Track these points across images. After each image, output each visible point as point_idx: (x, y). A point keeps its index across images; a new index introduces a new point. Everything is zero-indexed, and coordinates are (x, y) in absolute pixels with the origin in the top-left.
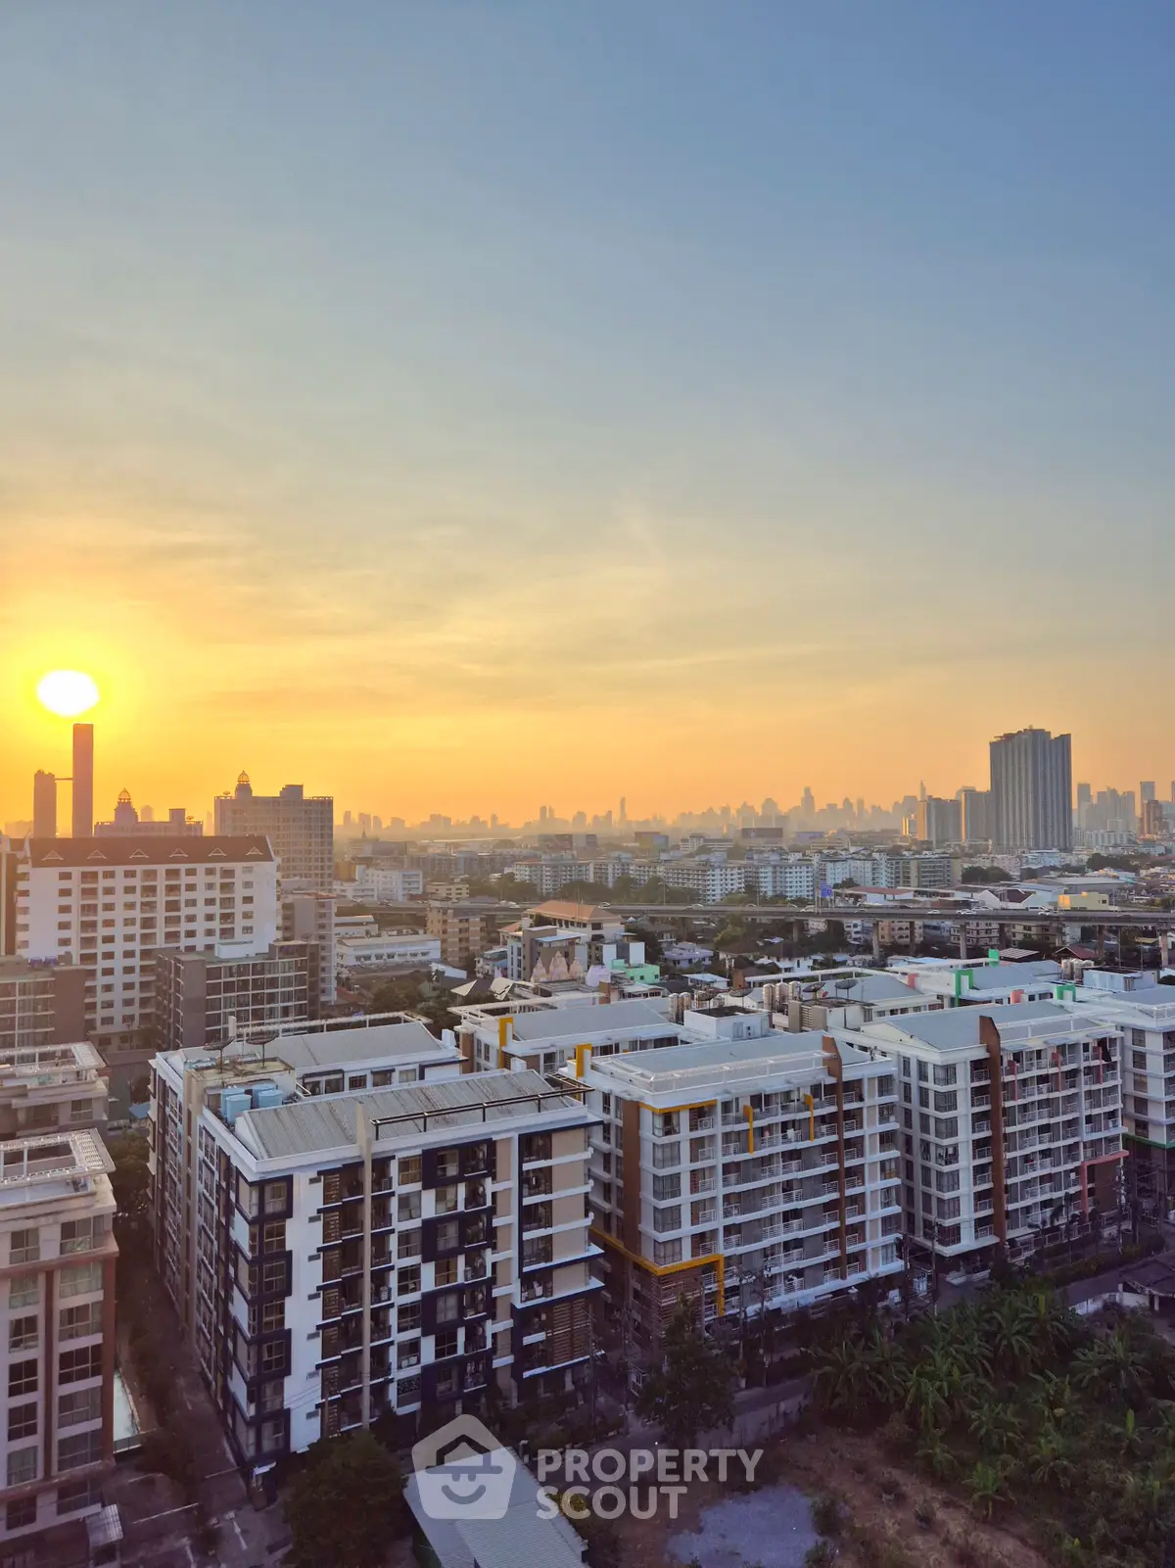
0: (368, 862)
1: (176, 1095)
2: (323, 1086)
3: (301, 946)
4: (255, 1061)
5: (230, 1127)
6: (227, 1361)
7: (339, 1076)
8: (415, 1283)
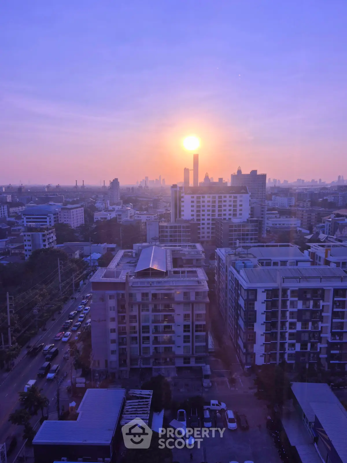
0: (276, 194)
1: (223, 261)
2: (265, 264)
3: (256, 220)
4: (245, 254)
5: (238, 272)
6: (237, 336)
7: (270, 261)
8: (294, 327)
